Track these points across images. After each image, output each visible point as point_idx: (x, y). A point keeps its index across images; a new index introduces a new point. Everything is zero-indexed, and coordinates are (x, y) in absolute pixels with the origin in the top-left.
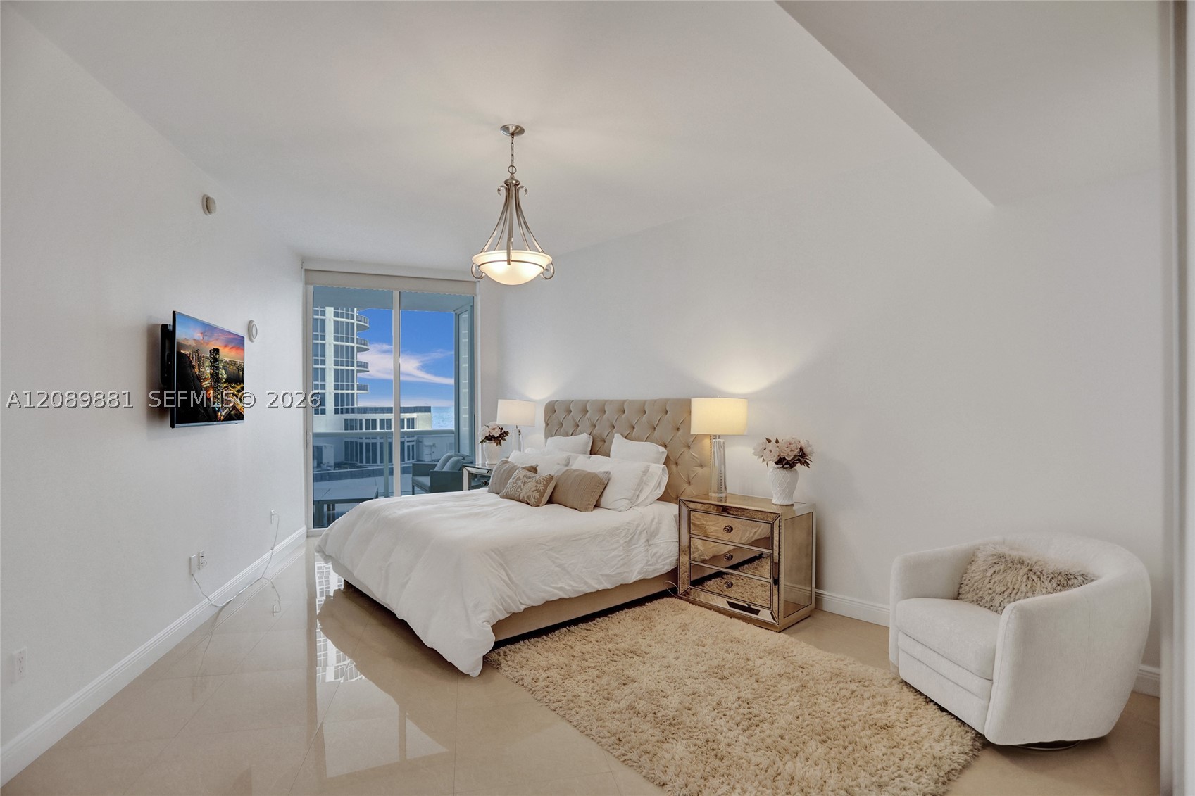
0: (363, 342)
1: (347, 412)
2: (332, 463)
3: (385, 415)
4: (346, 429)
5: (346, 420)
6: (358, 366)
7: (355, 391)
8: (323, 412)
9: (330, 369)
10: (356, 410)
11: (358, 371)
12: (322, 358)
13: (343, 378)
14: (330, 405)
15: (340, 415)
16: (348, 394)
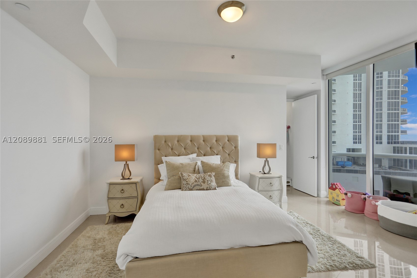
0: (404, 110)
1: (395, 143)
2: (387, 166)
3: (412, 145)
4: (394, 152)
5: (394, 147)
6: (401, 122)
7: (400, 134)
8: (381, 143)
9: (385, 124)
10: (400, 143)
11: (401, 124)
12: (380, 119)
13: (393, 128)
14: (385, 139)
15: (390, 145)
16: (395, 135)
